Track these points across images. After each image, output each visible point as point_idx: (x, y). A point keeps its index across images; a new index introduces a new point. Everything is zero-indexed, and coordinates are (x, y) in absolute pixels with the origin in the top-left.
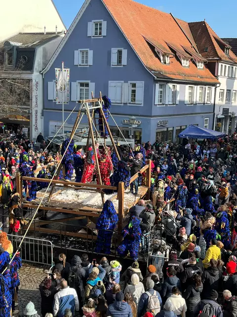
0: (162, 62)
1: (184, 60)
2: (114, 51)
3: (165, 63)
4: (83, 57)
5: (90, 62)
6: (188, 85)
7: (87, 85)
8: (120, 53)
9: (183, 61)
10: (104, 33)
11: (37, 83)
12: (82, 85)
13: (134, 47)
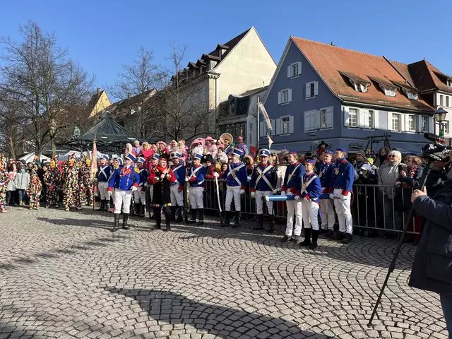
0: (357, 90)
1: (388, 89)
2: (308, 85)
3: (361, 91)
4: (285, 97)
5: (290, 99)
6: (392, 112)
7: (288, 119)
8: (312, 86)
9: (386, 91)
10: (300, 72)
11: (251, 124)
12: (284, 120)
13: (323, 78)
